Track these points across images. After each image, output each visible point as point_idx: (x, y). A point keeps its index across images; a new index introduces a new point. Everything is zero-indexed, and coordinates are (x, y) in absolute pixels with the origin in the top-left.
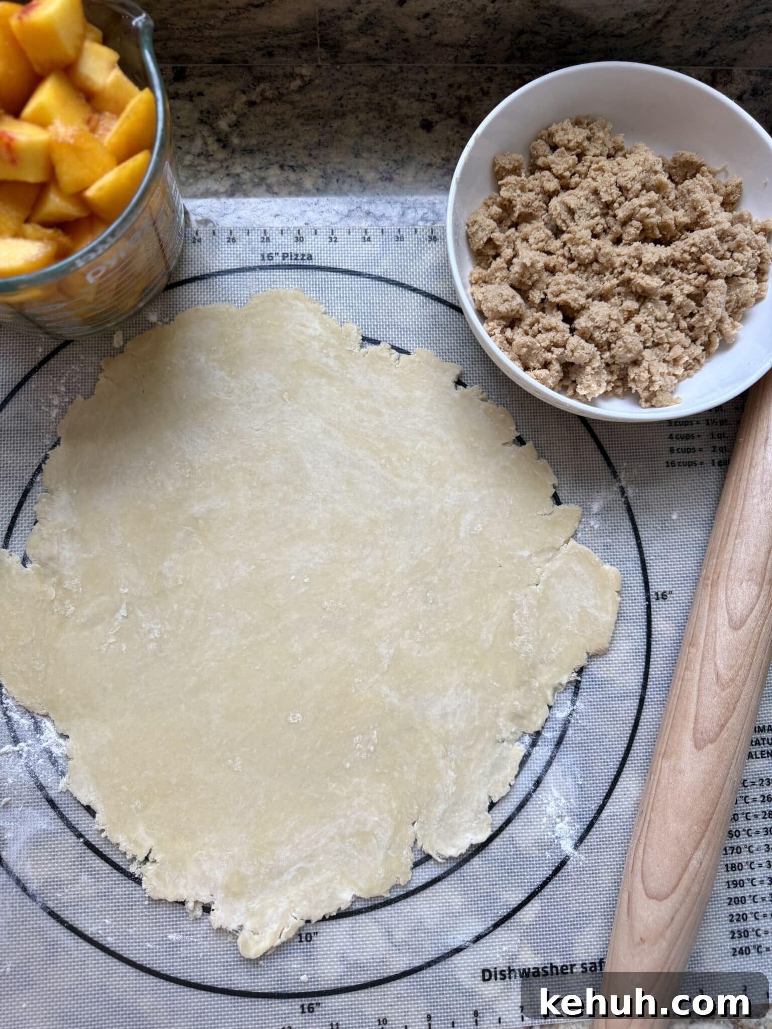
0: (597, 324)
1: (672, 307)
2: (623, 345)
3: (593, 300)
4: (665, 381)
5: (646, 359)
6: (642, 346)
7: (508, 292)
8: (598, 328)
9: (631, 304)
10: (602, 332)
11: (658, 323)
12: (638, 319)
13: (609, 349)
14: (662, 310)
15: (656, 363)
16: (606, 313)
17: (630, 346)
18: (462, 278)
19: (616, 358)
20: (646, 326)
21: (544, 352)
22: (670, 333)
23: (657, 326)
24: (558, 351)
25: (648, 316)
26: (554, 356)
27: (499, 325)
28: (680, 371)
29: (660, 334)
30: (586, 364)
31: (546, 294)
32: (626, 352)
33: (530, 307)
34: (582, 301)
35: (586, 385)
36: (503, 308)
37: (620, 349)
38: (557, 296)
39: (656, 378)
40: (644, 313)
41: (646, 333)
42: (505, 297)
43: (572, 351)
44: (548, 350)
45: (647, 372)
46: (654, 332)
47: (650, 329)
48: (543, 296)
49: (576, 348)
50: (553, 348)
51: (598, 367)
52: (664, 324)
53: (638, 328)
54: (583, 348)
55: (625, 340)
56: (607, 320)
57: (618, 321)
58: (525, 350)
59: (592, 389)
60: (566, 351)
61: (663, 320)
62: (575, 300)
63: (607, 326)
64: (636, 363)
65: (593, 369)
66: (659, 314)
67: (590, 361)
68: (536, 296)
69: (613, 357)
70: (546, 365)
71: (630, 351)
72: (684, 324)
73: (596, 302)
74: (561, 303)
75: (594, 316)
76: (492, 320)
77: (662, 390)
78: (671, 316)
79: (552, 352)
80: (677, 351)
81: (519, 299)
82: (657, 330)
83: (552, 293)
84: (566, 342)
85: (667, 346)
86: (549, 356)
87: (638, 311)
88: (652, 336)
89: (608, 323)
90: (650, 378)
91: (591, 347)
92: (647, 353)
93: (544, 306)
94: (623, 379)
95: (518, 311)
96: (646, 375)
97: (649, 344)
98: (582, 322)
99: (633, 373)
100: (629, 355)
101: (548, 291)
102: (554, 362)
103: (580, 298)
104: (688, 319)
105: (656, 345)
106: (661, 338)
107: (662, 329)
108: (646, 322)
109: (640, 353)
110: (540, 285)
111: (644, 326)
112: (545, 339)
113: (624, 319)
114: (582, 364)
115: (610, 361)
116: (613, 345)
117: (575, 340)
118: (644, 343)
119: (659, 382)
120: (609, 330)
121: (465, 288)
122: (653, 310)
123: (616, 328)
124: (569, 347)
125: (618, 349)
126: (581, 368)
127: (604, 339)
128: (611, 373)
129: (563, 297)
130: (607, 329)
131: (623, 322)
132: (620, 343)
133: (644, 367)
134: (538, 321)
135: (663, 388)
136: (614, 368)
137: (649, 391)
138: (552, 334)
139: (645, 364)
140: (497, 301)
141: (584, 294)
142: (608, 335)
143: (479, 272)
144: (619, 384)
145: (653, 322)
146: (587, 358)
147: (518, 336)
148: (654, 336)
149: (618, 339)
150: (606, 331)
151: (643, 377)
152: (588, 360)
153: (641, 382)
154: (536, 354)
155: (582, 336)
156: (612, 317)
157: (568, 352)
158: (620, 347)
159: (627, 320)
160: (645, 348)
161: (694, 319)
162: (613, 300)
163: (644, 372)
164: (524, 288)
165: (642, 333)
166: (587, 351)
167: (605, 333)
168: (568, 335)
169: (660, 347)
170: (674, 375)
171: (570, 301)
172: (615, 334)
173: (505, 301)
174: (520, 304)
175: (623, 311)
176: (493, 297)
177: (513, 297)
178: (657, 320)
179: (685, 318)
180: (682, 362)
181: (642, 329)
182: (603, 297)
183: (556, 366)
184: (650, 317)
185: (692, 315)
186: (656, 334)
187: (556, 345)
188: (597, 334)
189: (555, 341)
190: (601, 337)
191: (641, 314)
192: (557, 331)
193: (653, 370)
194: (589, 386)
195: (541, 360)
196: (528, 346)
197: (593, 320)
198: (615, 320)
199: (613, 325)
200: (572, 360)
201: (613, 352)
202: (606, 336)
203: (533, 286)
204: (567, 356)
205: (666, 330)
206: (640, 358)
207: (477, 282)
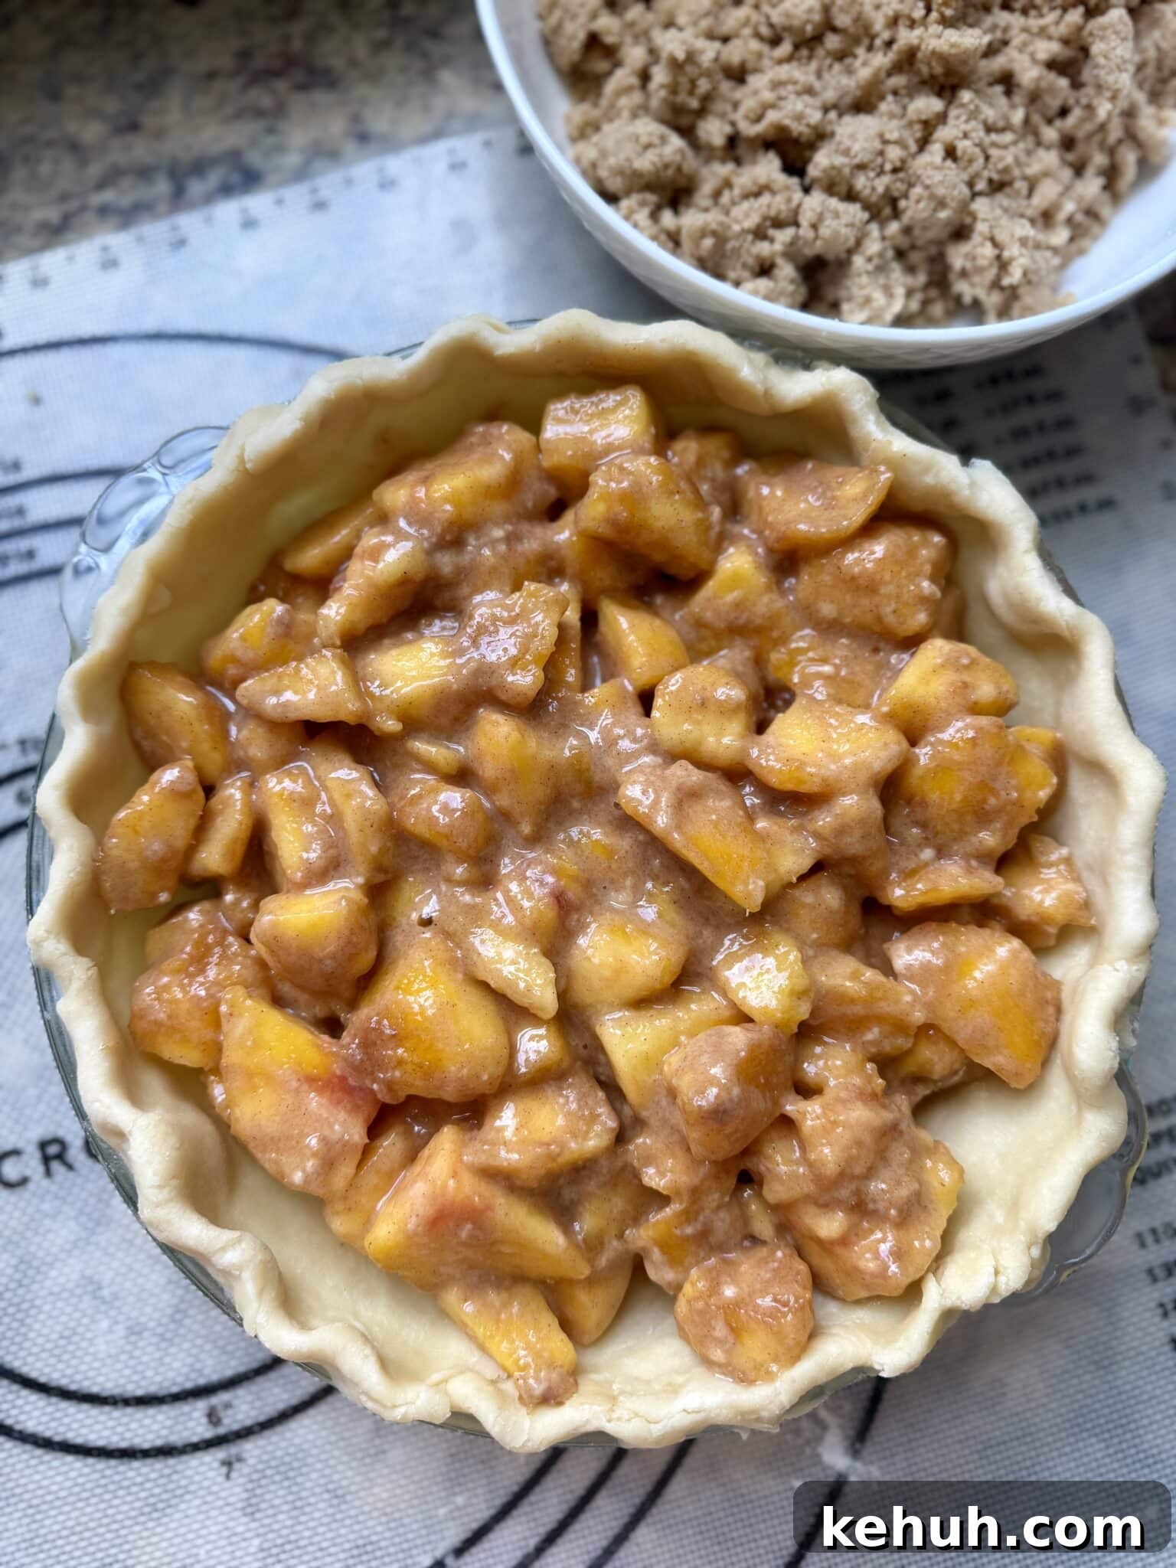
0: (857, 161)
1: (1017, 99)
2: (926, 193)
3: (840, 115)
4: (1034, 261)
5: (981, 215)
6: (966, 191)
7: (648, 128)
8: (861, 167)
9: (927, 104)
10: (872, 174)
11: (994, 137)
12: (945, 133)
13: (896, 214)
14: (995, 107)
15: (1004, 221)
16: (872, 132)
17: (941, 191)
18: (550, 132)
19: (917, 232)
20: (967, 143)
21: (753, 242)
22: (1023, 158)
23: (994, 145)
24: (783, 236)
25: (967, 121)
26: (778, 247)
27: (642, 204)
28: (1060, 236)
29: (1001, 159)
30: (850, 252)
31: (733, 124)
32: (935, 210)
33: (708, 161)
34: (815, 117)
35: (860, 300)
36: (645, 163)
37: (922, 205)
38: (758, 119)
39: (1012, 251)
40: (958, 117)
41: (971, 161)
42: (644, 139)
43: (814, 227)
44: (759, 234)
45: (989, 244)
46: (987, 158)
47: (977, 150)
48: (728, 129)
49: (821, 217)
50: (771, 232)
51: (881, 255)
52: (1008, 137)
53: (951, 153)
54: (837, 215)
55: (928, 182)
56: (877, 145)
57: (900, 143)
58: (708, 243)
59: (875, 304)
60: (802, 232)
61: (1003, 130)
62: (799, 117)
63: (879, 160)
64: (961, 233)
65: (870, 260)
66: (989, 113)
67: (859, 243)
68: (713, 130)
69: (907, 230)
70: (765, 269)
71: (941, 204)
72: (1050, 134)
73: (848, 119)
74: (771, 136)
75: (847, 143)
76: (628, 193)
77: (1029, 282)
78: (1018, 116)
79: (772, 240)
80: (1047, 192)
81: (676, 142)
82: (994, 152)
83: (746, 117)
84: (796, 211)
85: (1021, 186)
86: (764, 248)
87: (942, 118)
88: (985, 167)
89: (881, 153)
90: (999, 257)
91: (854, 212)
92: (981, 206)
93: (735, 148)
94: (940, 279)
95: (679, 169)
96: (988, 251)
97: (981, 186)
98: (822, 161)
99: (957, 257)
100: (943, 215)
101: (739, 116)
102: (780, 261)
103: (808, 111)
104: (1058, 123)
105: (997, 187)
106: (1006, 170)
107: (1005, 147)
108: (966, 135)
109: (964, 208)
110: (719, 106)
111: (963, 146)
112: (747, 215)
113: (917, 141)
114: (843, 256)
115: (904, 242)
116: (902, 203)
117: (815, 202)
118: (971, 184)
119: (1020, 262)
120: (888, 167)
121: (561, 149)
122: (977, 107)
123: (903, 161)
124: (805, 219)
125: (915, 208)
126: (842, 264)
127: (880, 189)
128: (911, 270)
129: (772, 116)
130: (882, 166)
131: (914, 148)
132: (917, 191)
133: (981, 234)
134: (727, 184)
135: (1034, 278)
136: (915, 257)
137: (1002, 289)
138: (765, 199)
139: (981, 227)
140: (629, 149)
141: (817, 102)
142: (886, 179)
143: (583, 111)
144: (933, 293)
145: (982, 133)
146: (849, 235)
147: (691, 220)
148: (990, 166)
149: (911, 185)
150: (881, 172)
151: (984, 257)
152: (851, 242)
153: (980, 270)
154: (736, 251)
155: (831, 189)
156: (888, 136)
157: (805, 231)
158: (918, 201)
159: (924, 143)
160: (975, 195)
161: (1071, 121)
162: (883, 107)
163: (982, 245)
164: (685, 121)
165: (962, 164)
166: (845, 219)
167: (879, 175)
168: (798, 195)
169: (1008, 190)
170: (1050, 248)
171: (787, 122)
172: (901, 175)
173: (648, 146)
174: (681, 151)
175: (910, 124)
176: (618, 143)
177: (663, 140)
178: (989, 129)
179: (1050, 122)
180: (1062, 216)
181: (959, 153)
182: (863, 104)
183: (786, 271)
184: (973, 124)
185: (1064, 112)
186: (992, 160)
187: (778, 223)
188: (861, 182)
189: (773, 213)
190: (873, 189)
191: (951, 121)
192: (773, 193)
193: (1001, 236)
194: (868, 301)
195: (751, 261)
196: (714, 233)
197: (846, 152)
198: (896, 142)
199: (894, 153)
200: (818, 247)
201: (906, 218)
202: (881, 184)
203: (702, 112)
204: (806, 243)
205: (1012, 149)
206: (968, 220)
207: (584, 132)
